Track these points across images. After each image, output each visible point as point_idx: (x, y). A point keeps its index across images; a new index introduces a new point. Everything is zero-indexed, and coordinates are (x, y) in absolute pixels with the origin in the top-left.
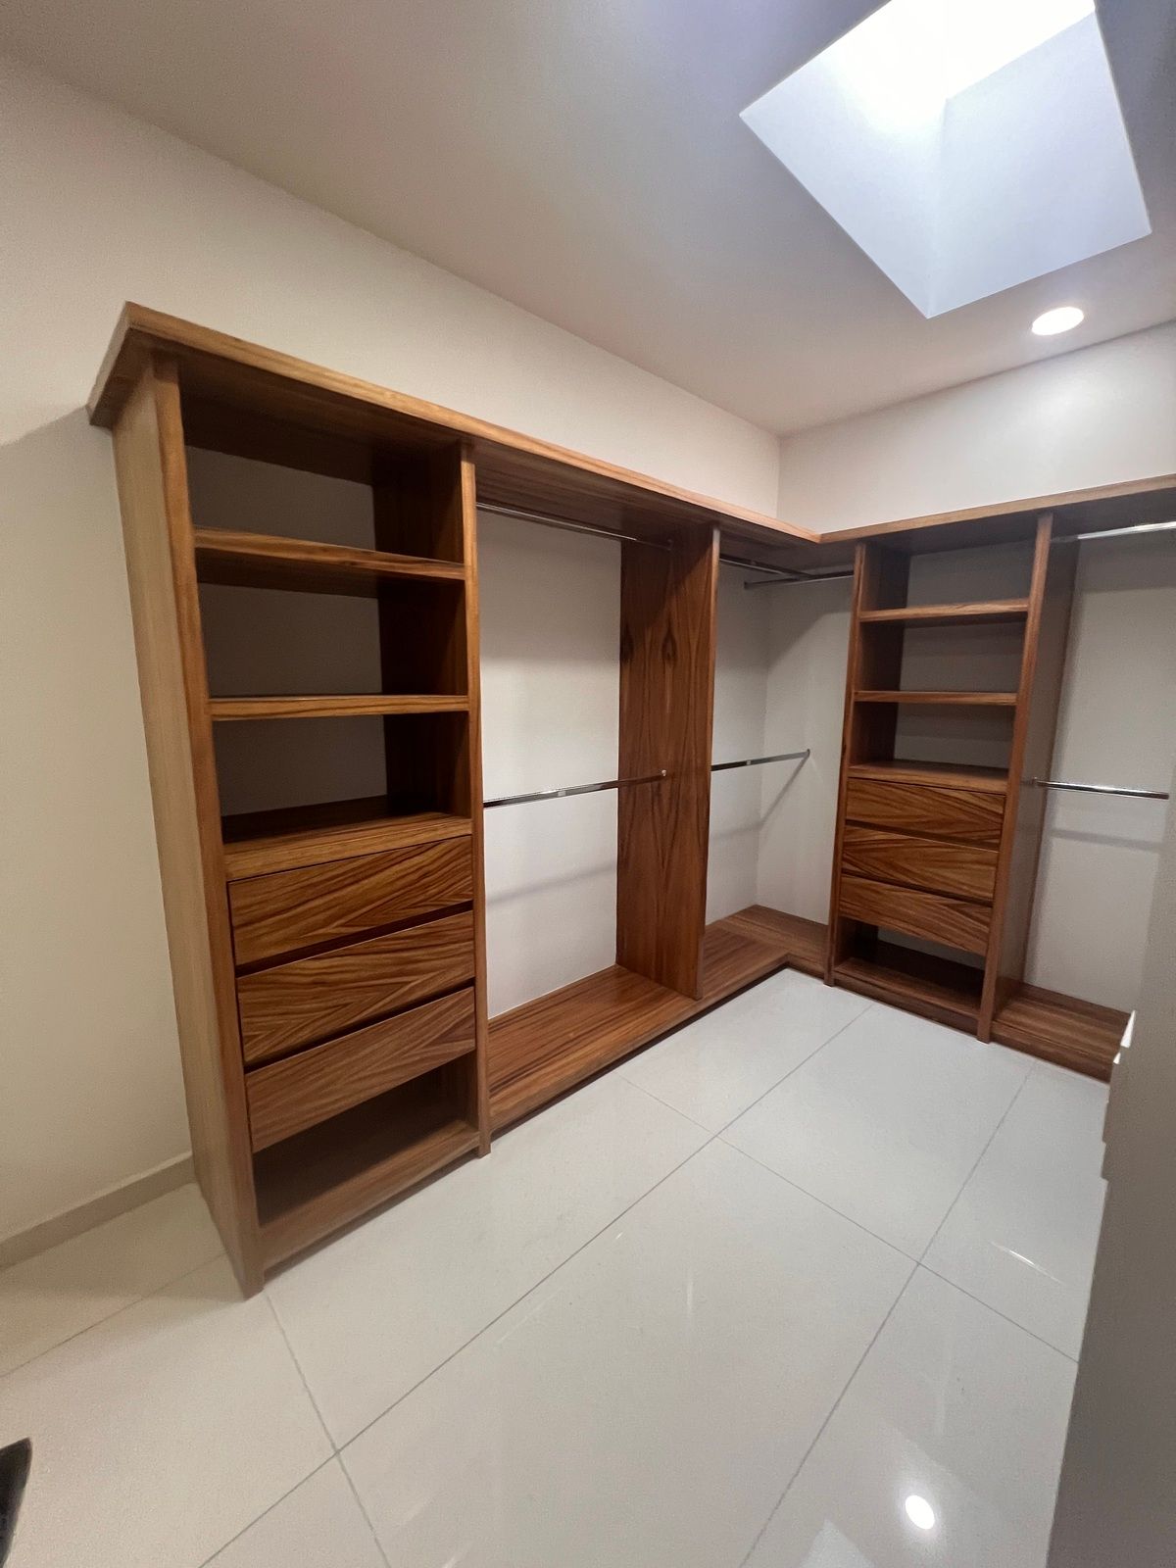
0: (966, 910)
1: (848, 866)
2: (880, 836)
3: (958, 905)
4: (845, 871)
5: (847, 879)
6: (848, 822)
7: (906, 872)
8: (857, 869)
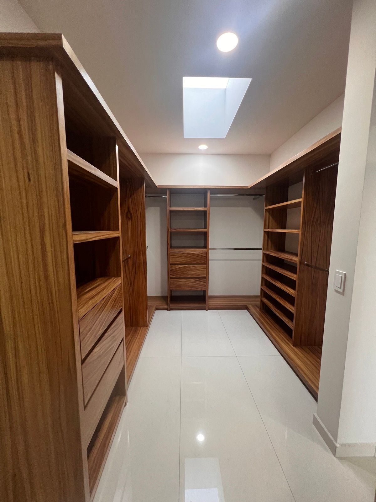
0: (201, 280)
1: (171, 276)
2: (180, 266)
3: (199, 280)
4: (171, 278)
5: (172, 280)
6: (171, 264)
7: (187, 274)
8: (175, 277)
